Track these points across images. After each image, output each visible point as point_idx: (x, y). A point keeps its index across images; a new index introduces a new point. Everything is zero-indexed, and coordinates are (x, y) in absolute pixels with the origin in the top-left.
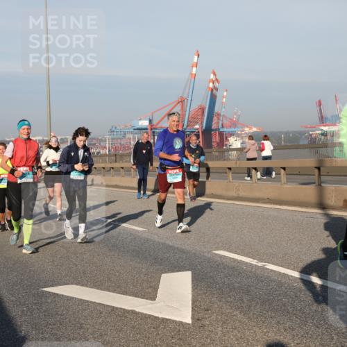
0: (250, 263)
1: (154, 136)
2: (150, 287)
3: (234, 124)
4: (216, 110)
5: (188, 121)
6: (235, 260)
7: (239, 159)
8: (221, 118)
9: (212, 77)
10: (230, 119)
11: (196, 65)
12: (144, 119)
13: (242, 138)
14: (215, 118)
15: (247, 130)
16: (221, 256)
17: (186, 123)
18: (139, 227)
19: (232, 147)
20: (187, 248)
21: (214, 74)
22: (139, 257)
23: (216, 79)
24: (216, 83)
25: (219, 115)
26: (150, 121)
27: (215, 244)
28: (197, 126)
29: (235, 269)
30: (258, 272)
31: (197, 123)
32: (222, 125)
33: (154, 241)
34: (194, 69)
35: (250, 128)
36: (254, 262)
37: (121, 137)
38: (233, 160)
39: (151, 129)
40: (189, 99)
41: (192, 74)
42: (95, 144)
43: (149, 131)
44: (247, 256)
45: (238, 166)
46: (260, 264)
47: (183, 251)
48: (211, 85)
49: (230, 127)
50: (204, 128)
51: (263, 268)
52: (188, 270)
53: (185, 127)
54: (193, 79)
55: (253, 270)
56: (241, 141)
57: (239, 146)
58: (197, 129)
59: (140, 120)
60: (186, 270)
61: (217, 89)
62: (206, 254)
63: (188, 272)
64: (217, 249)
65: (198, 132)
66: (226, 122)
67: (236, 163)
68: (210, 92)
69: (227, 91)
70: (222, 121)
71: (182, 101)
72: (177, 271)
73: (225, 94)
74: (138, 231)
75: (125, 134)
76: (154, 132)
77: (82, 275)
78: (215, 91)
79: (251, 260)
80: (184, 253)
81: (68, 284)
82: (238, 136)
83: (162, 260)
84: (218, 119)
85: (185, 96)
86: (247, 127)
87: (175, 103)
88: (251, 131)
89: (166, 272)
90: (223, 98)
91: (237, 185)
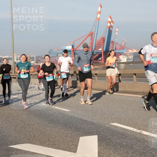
0: (132, 131)
1: (75, 55)
2: (73, 145)
3: (123, 48)
4: (112, 39)
5: (95, 46)
6: (123, 129)
7: (125, 69)
8: (115, 44)
9: (110, 20)
10: (120, 45)
11: (100, 13)
12: (69, 45)
13: (127, 56)
14: (111, 44)
15: (130, 51)
16: (115, 127)
17: (94, 47)
18: (66, 109)
19: (121, 62)
20: (95, 121)
21: (111, 18)
22: (66, 127)
23: (112, 21)
24: (112, 23)
25: (113, 42)
26: (73, 46)
27: (111, 119)
28: (100, 49)
29: (124, 134)
30: (137, 136)
31: (100, 47)
32: (115, 48)
33: (75, 118)
34: (99, 15)
35: (132, 50)
36: (135, 130)
37: (55, 56)
38: (122, 69)
39: (73, 51)
40: (96, 33)
41: (97, 18)
42: (40, 60)
43: (72, 52)
44: (130, 126)
45: (125, 73)
46: (138, 131)
47: (92, 123)
48: (109, 24)
49: (120, 49)
50: (104, 50)
51: (140, 134)
52: (96, 135)
53: (93, 50)
54: (98, 21)
55: (134, 135)
56: (127, 58)
57: (125, 61)
58: (101, 51)
59: (67, 46)
60: (94, 135)
61: (112, 27)
62: (106, 125)
63: (95, 136)
64: (113, 122)
65: (101, 53)
66: (117, 46)
67: (124, 71)
68: (108, 29)
69: (118, 28)
70: (116, 46)
71: (91, 34)
72: (89, 135)
73: (117, 30)
74: (66, 112)
75: (58, 54)
76: (75, 53)
77: (33, 137)
78: (111, 28)
79: (134, 128)
80: (93, 124)
81: (25, 143)
82: (125, 55)
83: (80, 128)
84: (113, 45)
85: (93, 31)
86: (130, 49)
87: (88, 35)
88: (133, 52)
89: (82, 136)
90: (116, 32)
91: (124, 84)
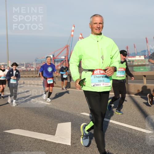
1: (55, 62)
2: (53, 129)
11: (73, 31)
16: (84, 115)
20: (69, 112)
21: (81, 35)
22: (48, 116)
23: (82, 37)
26: (53, 56)
27: (81, 110)
33: (54, 109)
34: (73, 33)
37: (40, 63)
39: (54, 59)
40: (70, 46)
41: (72, 35)
42: (28, 66)
47: (67, 113)
52: (70, 122)
53: (68, 58)
54: (72, 38)
62: (78, 115)
64: (82, 112)
71: (67, 47)
72: (65, 122)
74: (48, 105)
75: (42, 61)
77: (22, 124)
80: (68, 114)
83: (58, 117)
85: (68, 45)
87: (64, 48)
89: (60, 123)
